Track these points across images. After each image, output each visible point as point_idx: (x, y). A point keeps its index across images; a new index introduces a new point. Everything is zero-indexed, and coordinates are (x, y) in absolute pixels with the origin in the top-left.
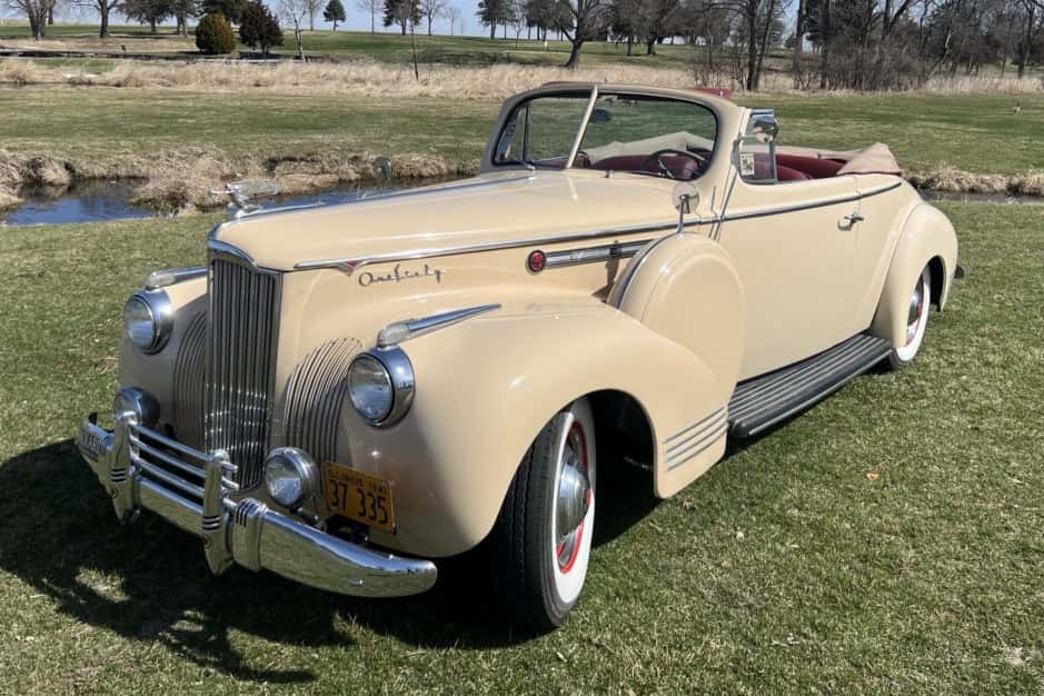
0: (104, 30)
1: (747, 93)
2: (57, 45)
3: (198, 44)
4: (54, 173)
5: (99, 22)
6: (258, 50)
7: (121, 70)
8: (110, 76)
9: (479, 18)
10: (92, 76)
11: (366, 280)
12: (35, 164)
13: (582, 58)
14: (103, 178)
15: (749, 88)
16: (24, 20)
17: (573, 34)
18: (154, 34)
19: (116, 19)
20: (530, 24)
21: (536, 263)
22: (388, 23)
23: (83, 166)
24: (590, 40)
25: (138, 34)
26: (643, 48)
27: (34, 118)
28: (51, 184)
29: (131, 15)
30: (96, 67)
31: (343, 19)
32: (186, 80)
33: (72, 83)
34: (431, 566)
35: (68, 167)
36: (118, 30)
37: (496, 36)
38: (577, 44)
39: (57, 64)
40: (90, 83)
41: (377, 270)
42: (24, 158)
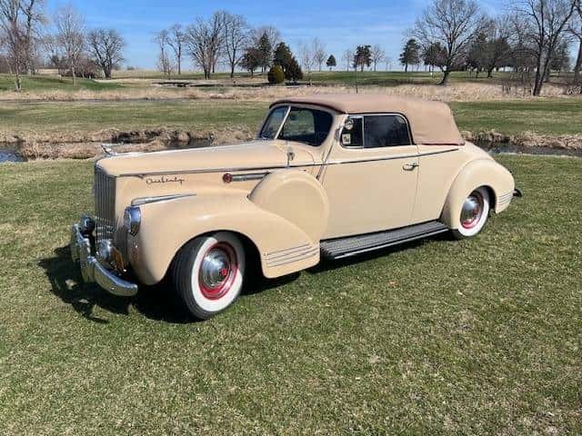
0: (232, 75)
1: (533, 97)
2: (214, 82)
3: (269, 80)
4: (183, 137)
5: (231, 71)
6: (292, 82)
7: (232, 92)
8: (227, 95)
9: (400, 62)
10: (220, 95)
11: (149, 182)
12: (176, 133)
13: (449, 80)
14: (201, 139)
15: (534, 95)
16: (202, 71)
17: (445, 68)
18: (252, 76)
19: (238, 70)
20: (426, 64)
21: (227, 178)
22: (355, 66)
23: (194, 134)
24: (454, 71)
25: (245, 76)
26: (486, 74)
27: (184, 114)
28: (181, 141)
29: (244, 67)
30: (223, 91)
31: (335, 65)
32: (257, 95)
33: (212, 98)
34: (136, 286)
35: (188, 134)
36: (237, 74)
37: (408, 70)
38: (446, 73)
39: (209, 90)
40: (219, 98)
41: (154, 178)
42: (172, 130)
